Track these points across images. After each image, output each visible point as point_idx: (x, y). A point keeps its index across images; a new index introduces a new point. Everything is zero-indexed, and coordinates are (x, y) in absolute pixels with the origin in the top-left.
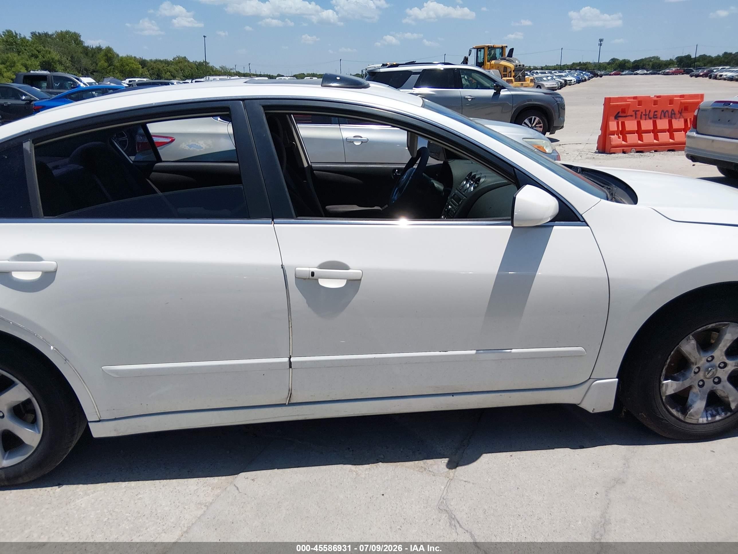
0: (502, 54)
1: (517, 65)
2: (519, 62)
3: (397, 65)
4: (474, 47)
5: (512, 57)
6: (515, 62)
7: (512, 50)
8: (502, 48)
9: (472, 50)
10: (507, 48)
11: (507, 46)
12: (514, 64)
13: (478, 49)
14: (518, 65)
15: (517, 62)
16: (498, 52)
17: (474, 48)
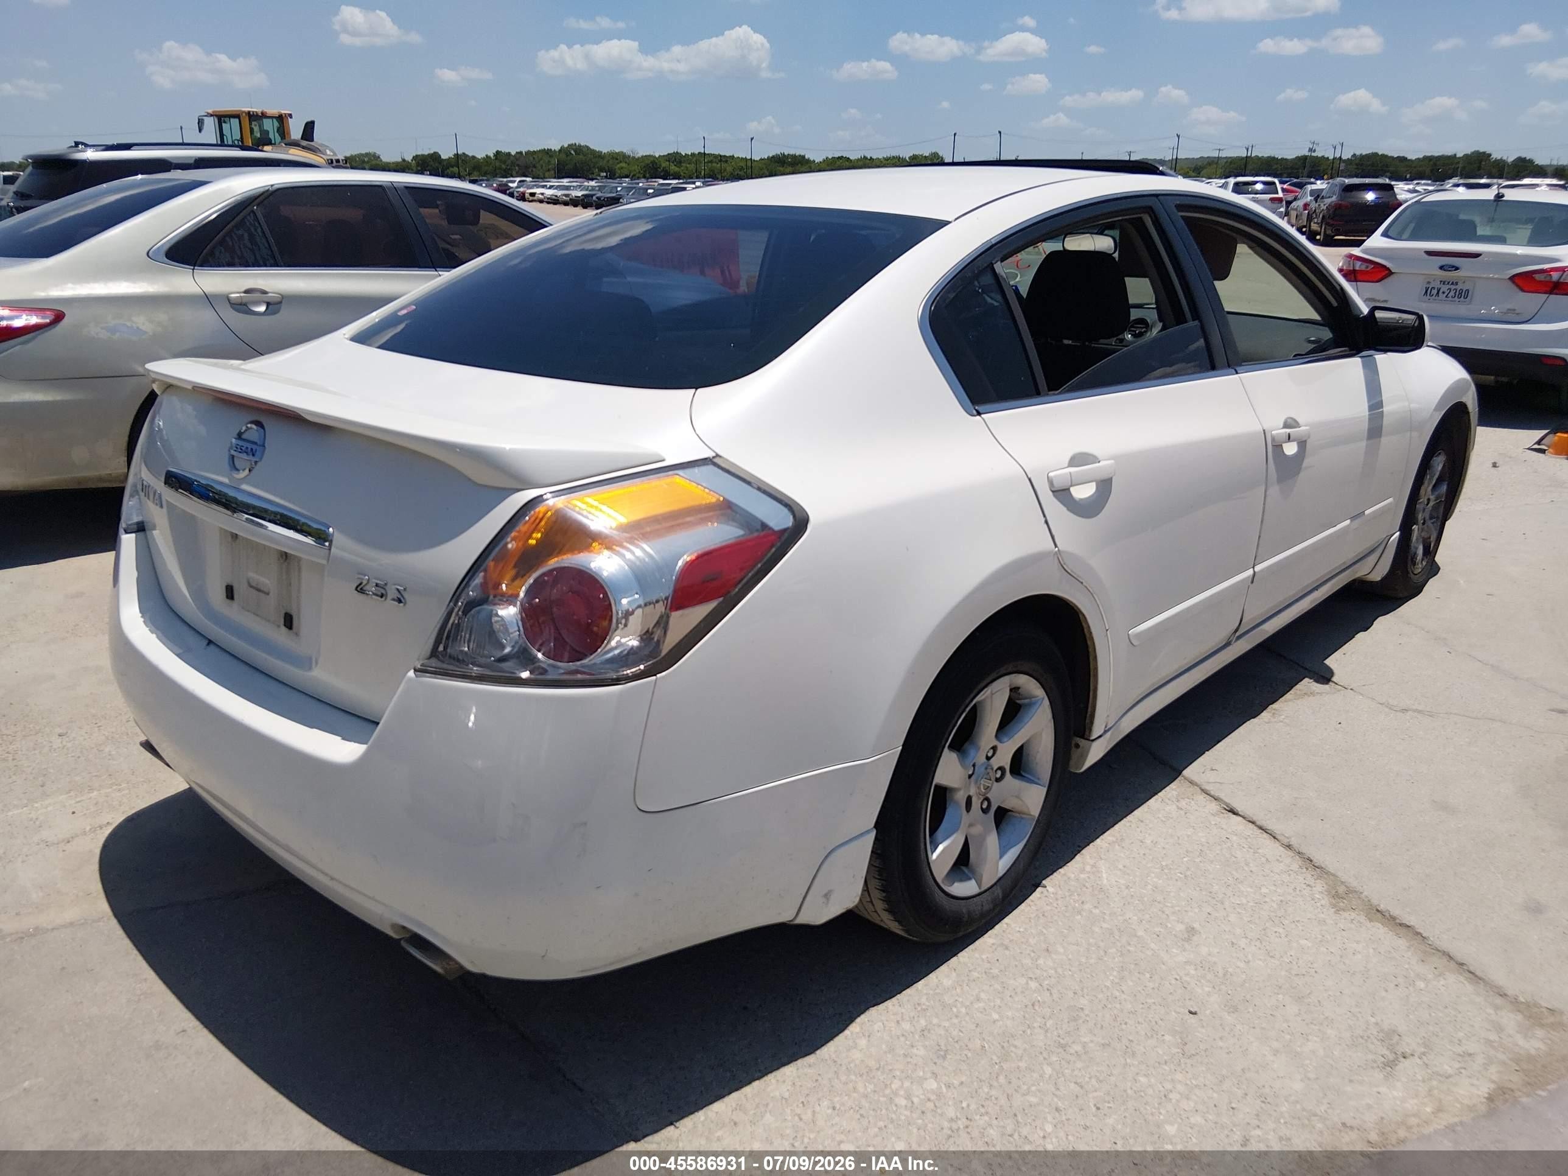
0: (283, 132)
1: (332, 160)
2: (335, 154)
3: (127, 147)
4: (210, 111)
5: (312, 140)
6: (325, 154)
7: (309, 128)
8: (281, 119)
9: (204, 118)
10: (291, 117)
11: (290, 116)
12: (326, 157)
13: (221, 118)
14: (334, 161)
15: (328, 152)
16: (269, 126)
17: (211, 115)
